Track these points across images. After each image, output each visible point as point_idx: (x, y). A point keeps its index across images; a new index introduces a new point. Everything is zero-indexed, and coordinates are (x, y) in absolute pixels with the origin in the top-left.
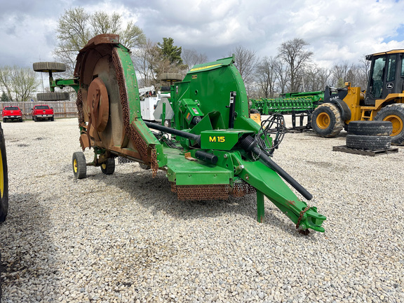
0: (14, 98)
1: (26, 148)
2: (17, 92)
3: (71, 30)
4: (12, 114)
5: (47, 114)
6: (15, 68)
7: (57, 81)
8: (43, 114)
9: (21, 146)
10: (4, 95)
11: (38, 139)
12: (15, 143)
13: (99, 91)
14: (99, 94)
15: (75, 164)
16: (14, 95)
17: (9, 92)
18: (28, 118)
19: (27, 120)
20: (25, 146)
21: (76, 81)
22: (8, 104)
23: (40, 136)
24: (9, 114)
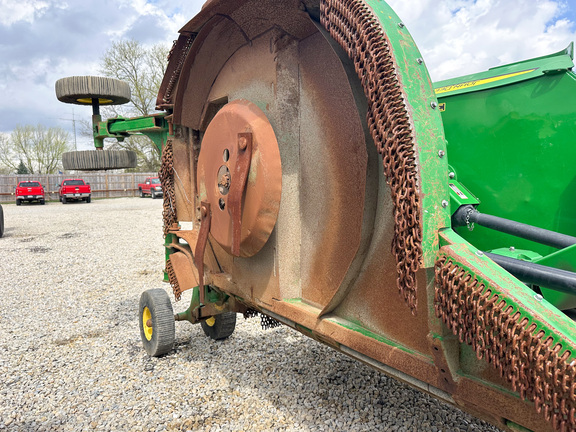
0: (35, 169)
1: (43, 256)
2: (39, 160)
3: (119, 72)
4: (30, 194)
5: (81, 192)
6: (40, 129)
7: (111, 122)
8: (75, 192)
9: (36, 250)
10: (22, 165)
11: (67, 236)
12: (26, 245)
13: (250, 136)
14: (248, 147)
15: (146, 319)
16: (36, 166)
17: (29, 160)
18: (53, 198)
19: (51, 201)
20: (43, 250)
21: (159, 120)
22: (25, 178)
23: (69, 229)
24: (25, 192)
